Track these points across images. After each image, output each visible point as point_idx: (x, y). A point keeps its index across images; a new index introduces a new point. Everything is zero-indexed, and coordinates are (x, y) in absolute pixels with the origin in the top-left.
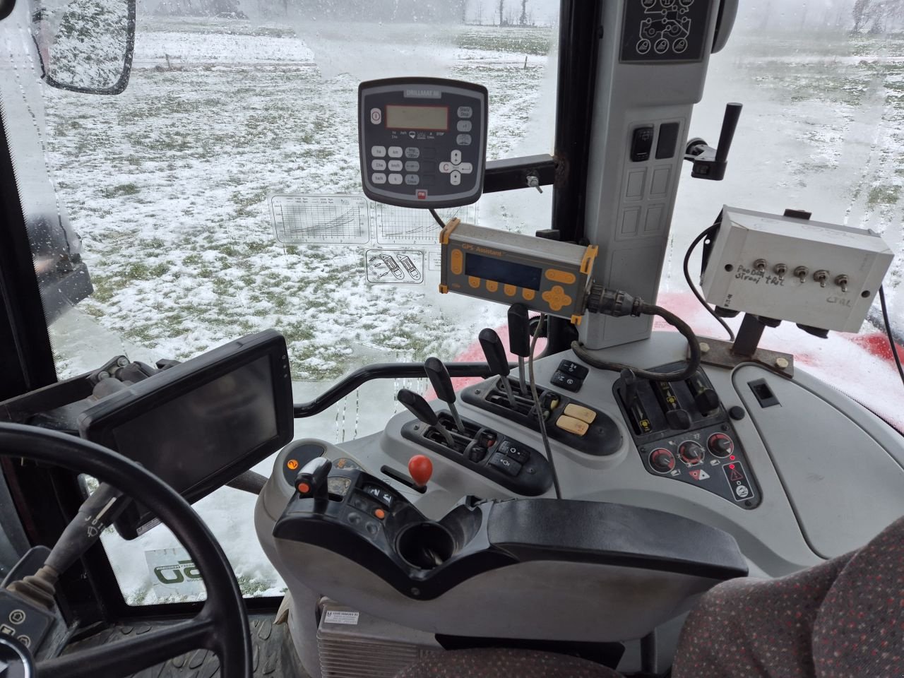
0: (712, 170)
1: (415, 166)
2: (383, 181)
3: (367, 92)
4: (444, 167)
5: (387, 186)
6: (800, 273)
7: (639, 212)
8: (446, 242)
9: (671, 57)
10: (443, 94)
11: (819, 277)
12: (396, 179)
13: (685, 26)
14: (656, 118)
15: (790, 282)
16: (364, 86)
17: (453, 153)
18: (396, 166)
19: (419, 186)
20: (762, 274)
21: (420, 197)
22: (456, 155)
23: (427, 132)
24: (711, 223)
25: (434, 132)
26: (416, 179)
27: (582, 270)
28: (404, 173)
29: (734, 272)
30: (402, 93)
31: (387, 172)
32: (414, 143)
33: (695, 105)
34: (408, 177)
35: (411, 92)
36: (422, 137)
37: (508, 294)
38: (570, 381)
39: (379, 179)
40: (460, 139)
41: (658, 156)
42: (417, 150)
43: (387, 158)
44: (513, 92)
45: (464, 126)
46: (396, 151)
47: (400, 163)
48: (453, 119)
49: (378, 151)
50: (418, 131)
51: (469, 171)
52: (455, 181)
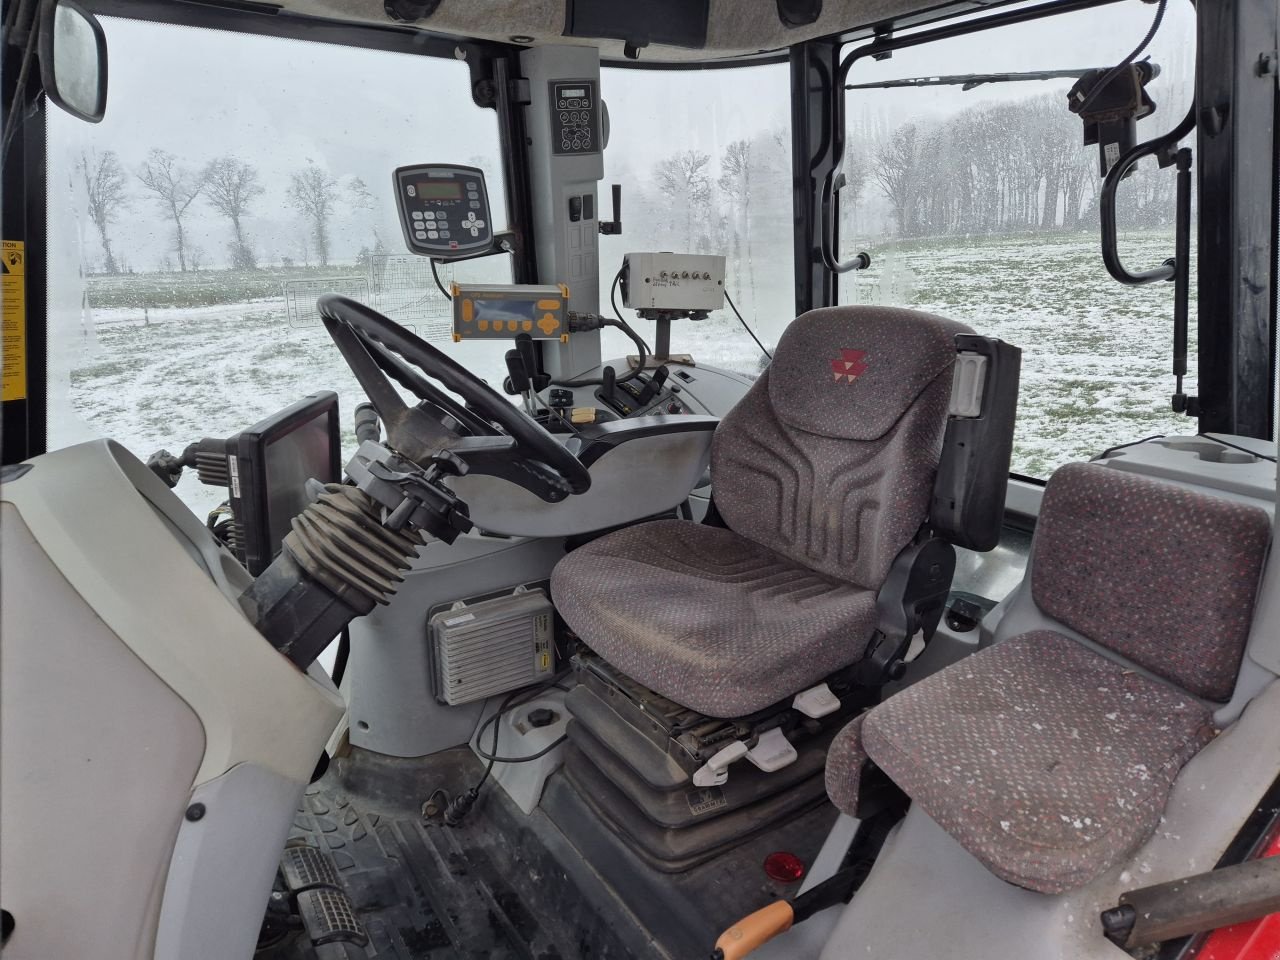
0: (613, 228)
1: (445, 225)
2: (424, 237)
3: (401, 174)
4: (465, 224)
5: (428, 240)
6: (685, 276)
7: (581, 259)
8: (458, 294)
9: (582, 150)
10: (455, 174)
11: (696, 277)
12: (433, 235)
13: (587, 131)
14: (580, 191)
15: (682, 282)
16: (399, 170)
17: (469, 214)
18: (432, 225)
19: (451, 239)
20: (666, 280)
21: (453, 247)
22: (471, 215)
23: (449, 201)
24: (620, 267)
25: (454, 200)
26: (447, 235)
27: (564, 296)
28: (438, 230)
29: (651, 283)
30: (426, 174)
31: (426, 230)
32: (441, 208)
33: (599, 182)
34: (442, 233)
35: (433, 174)
36: (446, 204)
37: (511, 329)
38: (564, 400)
39: (421, 235)
40: (472, 205)
41: (585, 218)
42: (444, 214)
43: (424, 220)
44: (147, 355)
45: (473, 195)
46: (430, 215)
47: (434, 223)
48: (465, 191)
49: (417, 215)
50: (442, 200)
51: (483, 226)
52: (475, 233)
